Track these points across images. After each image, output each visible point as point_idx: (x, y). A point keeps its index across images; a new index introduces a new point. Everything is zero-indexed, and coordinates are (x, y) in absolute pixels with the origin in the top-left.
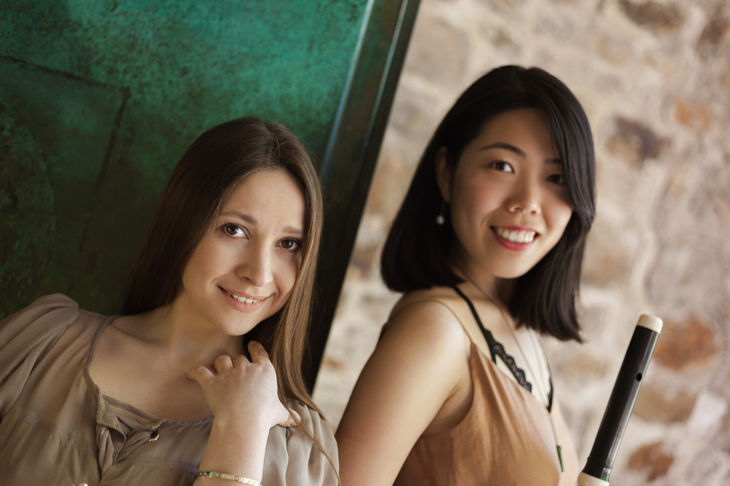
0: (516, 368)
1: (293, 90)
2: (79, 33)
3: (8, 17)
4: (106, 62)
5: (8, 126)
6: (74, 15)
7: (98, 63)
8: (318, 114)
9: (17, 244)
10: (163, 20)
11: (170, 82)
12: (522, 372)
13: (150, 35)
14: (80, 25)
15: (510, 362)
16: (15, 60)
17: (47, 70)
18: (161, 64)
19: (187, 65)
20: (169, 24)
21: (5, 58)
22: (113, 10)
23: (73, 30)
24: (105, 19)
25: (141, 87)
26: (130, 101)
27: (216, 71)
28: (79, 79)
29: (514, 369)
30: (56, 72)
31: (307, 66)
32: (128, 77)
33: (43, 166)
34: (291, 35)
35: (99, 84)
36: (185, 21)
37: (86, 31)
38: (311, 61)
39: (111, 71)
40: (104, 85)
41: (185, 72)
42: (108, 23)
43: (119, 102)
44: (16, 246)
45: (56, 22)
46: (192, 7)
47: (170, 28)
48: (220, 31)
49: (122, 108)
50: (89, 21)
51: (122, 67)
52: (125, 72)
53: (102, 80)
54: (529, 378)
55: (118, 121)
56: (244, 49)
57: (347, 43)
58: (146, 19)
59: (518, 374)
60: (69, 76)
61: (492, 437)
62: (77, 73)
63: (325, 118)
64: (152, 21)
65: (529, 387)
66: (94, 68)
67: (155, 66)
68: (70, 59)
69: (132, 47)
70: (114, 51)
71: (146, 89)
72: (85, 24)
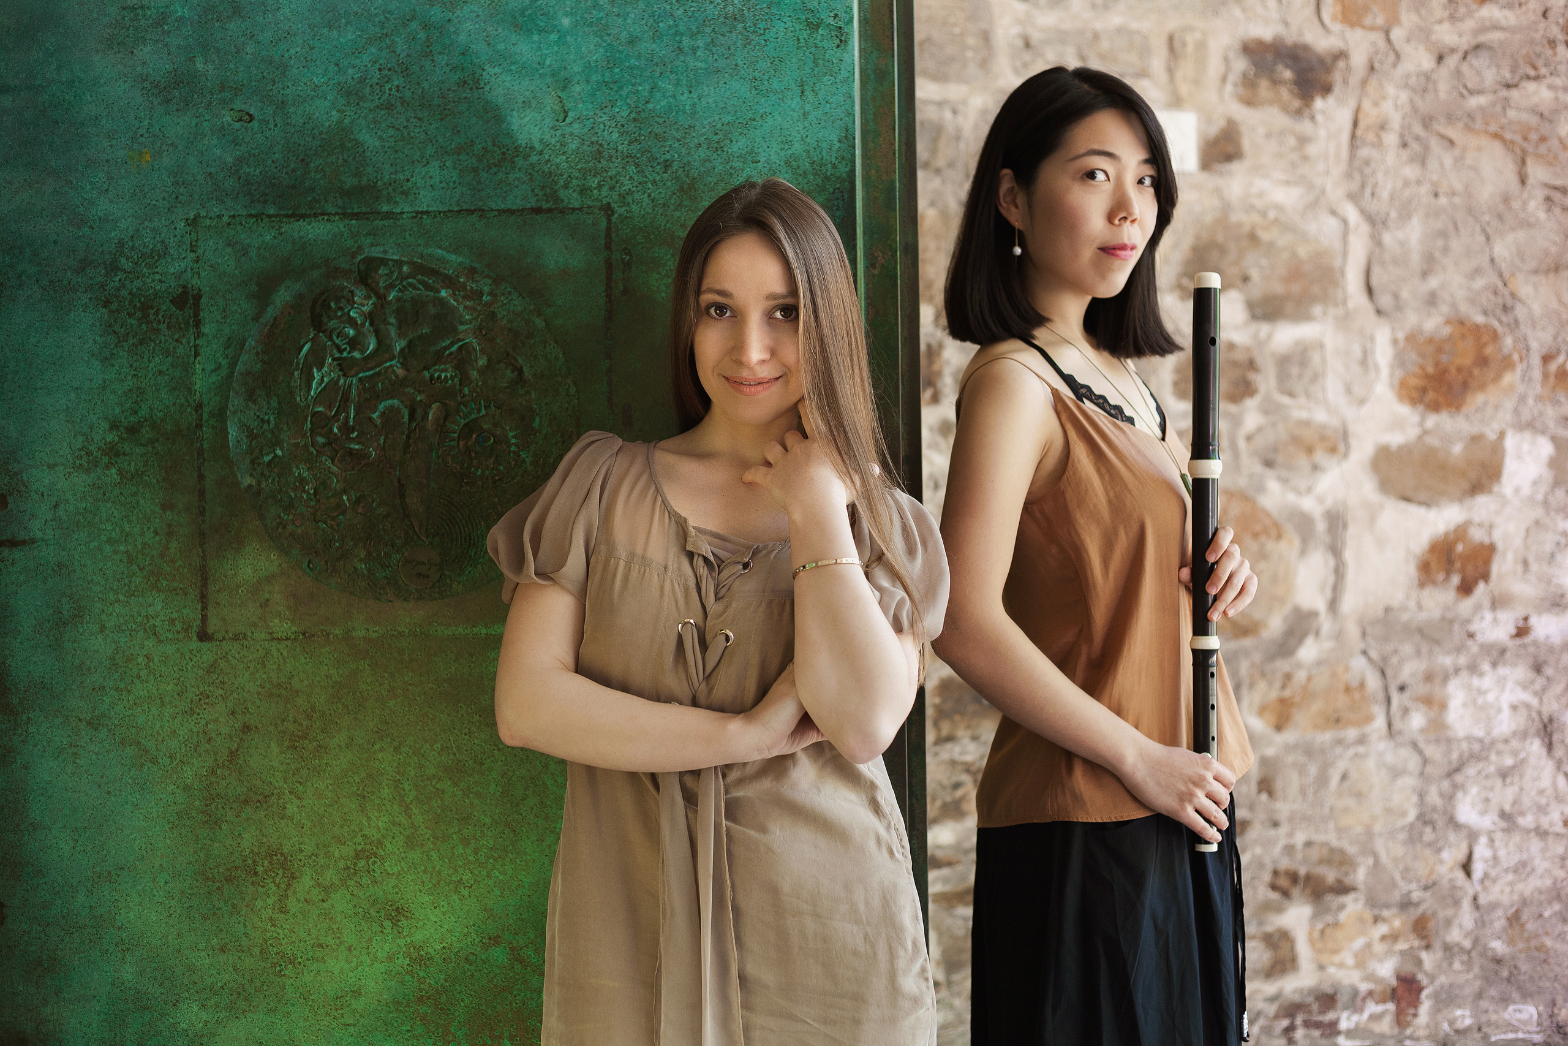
0: (1110, 405)
1: (797, 148)
2: (534, 159)
3: (447, 164)
4: (575, 182)
5: (486, 289)
6: (522, 139)
7: (566, 187)
8: (834, 166)
9: (537, 419)
10: (625, 114)
11: (654, 182)
12: (1118, 408)
13: (615, 135)
14: (532, 148)
15: (1101, 402)
16: (471, 212)
17: (511, 212)
18: (637, 165)
19: (668, 156)
20: (633, 115)
21: (459, 212)
22: (564, 121)
23: (526, 157)
24: (559, 133)
25: (622, 196)
26: (614, 218)
27: (702, 153)
28: (550, 210)
29: (1108, 408)
30: (521, 211)
31: (805, 115)
32: (605, 191)
33: (539, 323)
34: (776, 85)
35: (574, 209)
36: (650, 106)
37: (541, 153)
38: (808, 107)
39: (583, 191)
40: (581, 209)
41: (667, 165)
42: (563, 135)
43: (604, 224)
44: (536, 424)
45: (504, 154)
46: (654, 88)
47: (635, 120)
48: (694, 105)
49: (608, 228)
50: (541, 141)
51: (594, 182)
52: (599, 187)
53: (577, 205)
54: (1128, 412)
55: (608, 246)
56: (728, 118)
57: (844, 74)
58: (605, 118)
59: (1113, 412)
60: (538, 211)
61: (1101, 476)
62: (545, 206)
63: (843, 169)
64: (612, 118)
65: (1131, 420)
66: (562, 193)
67: (632, 169)
68: (533, 191)
69: (598, 155)
70: (579, 166)
71: (629, 199)
72: (537, 145)
